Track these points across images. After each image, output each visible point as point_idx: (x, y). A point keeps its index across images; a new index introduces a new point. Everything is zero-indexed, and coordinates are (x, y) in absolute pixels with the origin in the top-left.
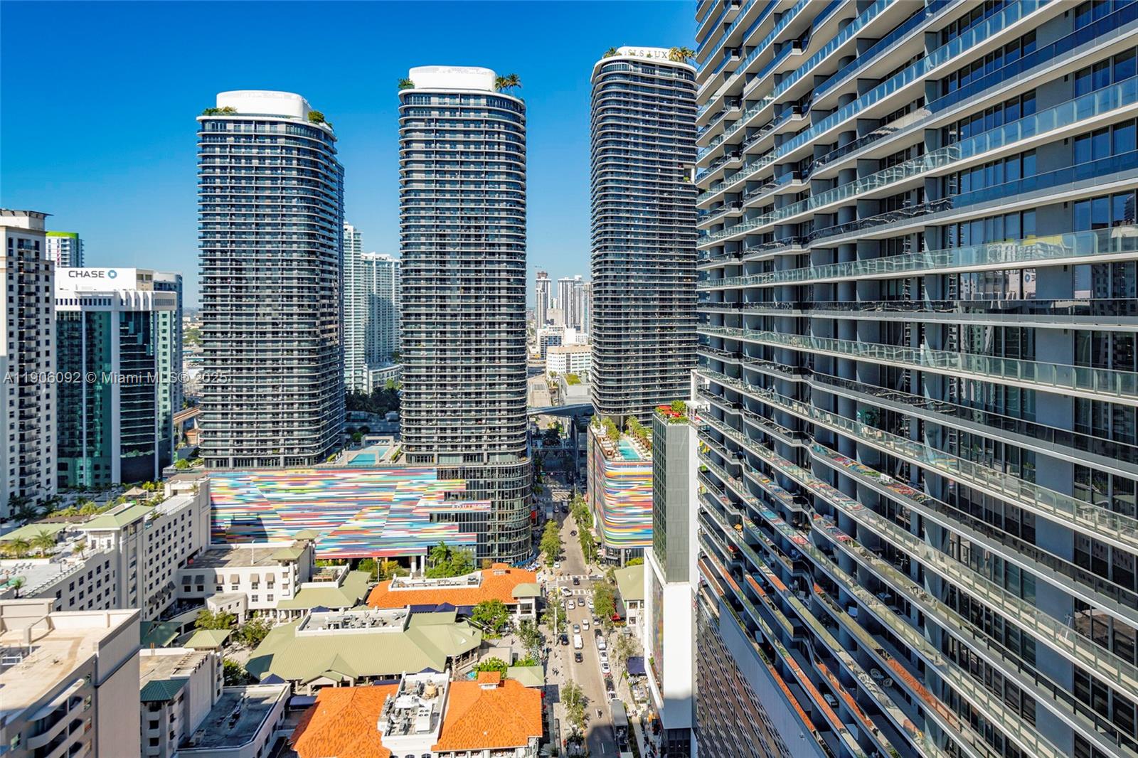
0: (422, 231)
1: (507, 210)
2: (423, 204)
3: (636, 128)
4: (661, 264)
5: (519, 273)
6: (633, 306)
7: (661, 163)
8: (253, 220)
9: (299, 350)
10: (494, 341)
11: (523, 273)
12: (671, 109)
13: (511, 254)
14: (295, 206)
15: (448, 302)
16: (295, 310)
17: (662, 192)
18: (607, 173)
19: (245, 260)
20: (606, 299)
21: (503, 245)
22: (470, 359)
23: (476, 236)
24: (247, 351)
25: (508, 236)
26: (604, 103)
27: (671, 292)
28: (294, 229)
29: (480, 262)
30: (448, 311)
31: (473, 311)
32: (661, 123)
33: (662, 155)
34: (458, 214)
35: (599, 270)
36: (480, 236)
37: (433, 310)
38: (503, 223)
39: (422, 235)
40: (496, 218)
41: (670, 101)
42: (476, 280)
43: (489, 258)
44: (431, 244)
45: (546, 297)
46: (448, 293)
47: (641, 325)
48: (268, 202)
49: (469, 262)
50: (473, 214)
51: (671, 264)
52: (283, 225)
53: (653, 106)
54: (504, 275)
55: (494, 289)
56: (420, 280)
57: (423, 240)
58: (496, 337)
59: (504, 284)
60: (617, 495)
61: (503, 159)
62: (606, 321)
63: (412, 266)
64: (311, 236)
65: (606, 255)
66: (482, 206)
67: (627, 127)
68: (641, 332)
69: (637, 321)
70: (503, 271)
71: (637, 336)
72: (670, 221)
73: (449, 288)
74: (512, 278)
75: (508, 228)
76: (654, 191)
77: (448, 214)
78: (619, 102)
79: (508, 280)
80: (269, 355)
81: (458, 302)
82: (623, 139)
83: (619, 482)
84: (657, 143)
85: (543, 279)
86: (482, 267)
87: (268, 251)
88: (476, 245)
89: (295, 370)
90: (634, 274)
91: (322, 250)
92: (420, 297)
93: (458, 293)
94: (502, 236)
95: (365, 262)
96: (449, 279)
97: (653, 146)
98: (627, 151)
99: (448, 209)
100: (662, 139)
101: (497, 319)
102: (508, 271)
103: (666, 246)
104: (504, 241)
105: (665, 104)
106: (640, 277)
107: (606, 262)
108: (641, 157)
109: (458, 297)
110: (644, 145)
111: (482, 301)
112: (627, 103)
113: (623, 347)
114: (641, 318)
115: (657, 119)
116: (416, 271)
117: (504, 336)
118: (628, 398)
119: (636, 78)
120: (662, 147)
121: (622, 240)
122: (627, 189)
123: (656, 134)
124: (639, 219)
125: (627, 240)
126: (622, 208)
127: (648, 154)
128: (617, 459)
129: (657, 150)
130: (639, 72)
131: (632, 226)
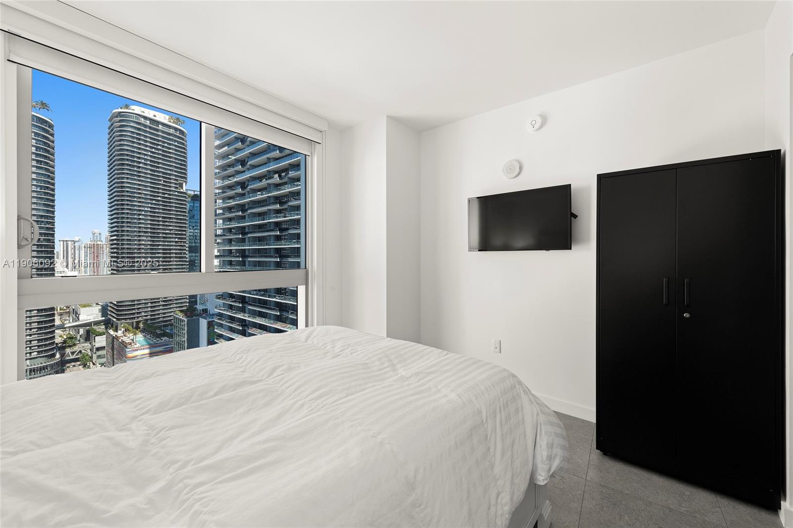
3: (145, 155)
4: (163, 233)
5: (48, 234)
7: (163, 177)
12: (169, 148)
13: (41, 222)
17: (164, 194)
18: (124, 177)
20: (122, 253)
26: (121, 135)
27: (170, 249)
32: (163, 155)
33: (163, 173)
51: (170, 234)
53: (158, 145)
65: (122, 226)
67: (139, 153)
72: (170, 210)
76: (158, 193)
78: (132, 137)
79: (39, 240)
84: (160, 165)
90: (144, 238)
97: (158, 167)
98: (139, 167)
100: (163, 164)
103: (167, 224)
105: (166, 145)
107: (122, 230)
108: (149, 172)
115: (160, 152)
118: (140, 310)
119: (145, 126)
120: (163, 168)
121: (135, 218)
122: (139, 189)
123: (160, 161)
124: (148, 207)
125: (140, 219)
126: (136, 199)
127: (154, 171)
128: (135, 346)
129: (160, 170)
130: (148, 123)
131: (143, 210)
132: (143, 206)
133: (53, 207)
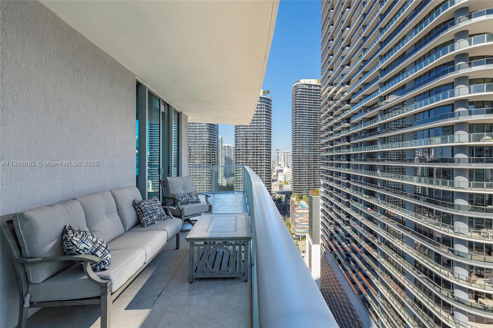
0: (241, 138)
1: (266, 131)
2: (241, 130)
3: (305, 105)
4: (314, 147)
5: (269, 150)
6: (304, 160)
7: (314, 115)
8: (194, 135)
9: (206, 172)
10: (262, 170)
11: (270, 150)
12: (317, 98)
13: (267, 144)
14: (205, 131)
15: (248, 159)
16: (205, 161)
17: (314, 124)
18: (296, 119)
19: (192, 147)
20: (296, 158)
21: (265, 141)
23: (256, 139)
24: (192, 173)
25: (266, 139)
26: (296, 97)
27: (317, 156)
28: (205, 138)
29: (258, 147)
30: (248, 161)
31: (255, 161)
32: (314, 103)
33: (313, 113)
34: (251, 133)
35: (294, 149)
36: (258, 139)
37: (244, 161)
38: (265, 135)
39: (241, 139)
40: (262, 134)
41: (317, 96)
42: (256, 152)
43: (260, 146)
44: (243, 142)
45: (278, 157)
46: (248, 156)
47: (307, 166)
48: (198, 130)
49: (254, 147)
50: (256, 133)
51: (317, 147)
52: (202, 136)
54: (265, 151)
55: (262, 155)
56: (240, 152)
57: (241, 140)
58: (262, 169)
59: (265, 153)
60: (299, 219)
61: (264, 116)
62: (296, 165)
63: (238, 148)
64: (210, 139)
65: (296, 144)
66: (258, 130)
67: (303, 104)
68: (307, 168)
69: (306, 165)
70: (264, 149)
71: (306, 169)
72: (317, 133)
73: (249, 155)
74: (267, 151)
75: (266, 136)
76: (311, 124)
77: (248, 133)
78: (300, 97)
80: (198, 174)
81: (251, 159)
82: (301, 108)
83: (300, 215)
84: (312, 109)
85: (277, 151)
86: (258, 148)
87: (198, 144)
88: (256, 142)
89: (205, 178)
90: (305, 150)
91: (213, 143)
92: (240, 157)
93: (251, 156)
94: (264, 139)
95: (224, 147)
96: (248, 152)
97: (311, 110)
98: (303, 112)
99: (248, 131)
101: (263, 164)
102: (266, 149)
103: (315, 141)
104: (265, 140)
105: (315, 97)
106: (307, 151)
107: (296, 146)
108: (307, 114)
109: (251, 157)
110: (308, 110)
111: (258, 159)
112: (303, 97)
113: (301, 173)
115: (312, 101)
116: (239, 149)
117: (264, 169)
118: (303, 189)
119: (306, 89)
120: (314, 110)
121: (301, 140)
122: (303, 124)
123: (312, 106)
124: (307, 133)
125: (303, 140)
126: (301, 130)
127: (310, 113)
128: (299, 207)
129: (312, 111)
130: (307, 87)
131: (304, 135)
132: (304, 133)
133: (270, 137)
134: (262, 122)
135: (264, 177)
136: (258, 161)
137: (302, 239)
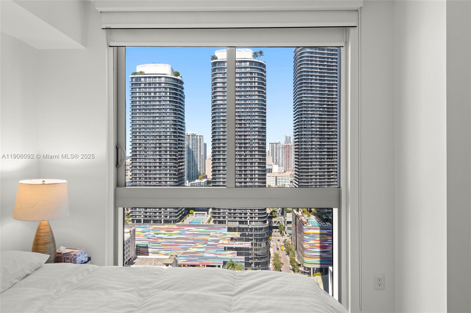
0: (221, 122)
1: (258, 112)
2: (221, 110)
3: (316, 72)
5: (263, 140)
6: (314, 155)
7: (328, 88)
8: (151, 119)
9: (170, 174)
10: (252, 170)
11: (265, 140)
12: (333, 62)
13: (260, 131)
14: (168, 112)
16: (168, 157)
17: (328, 101)
18: (302, 93)
19: (148, 136)
22: (241, 178)
23: (244, 124)
24: (149, 174)
25: (259, 124)
26: (301, 61)
28: (168, 122)
29: (246, 135)
31: (243, 157)
32: (328, 69)
33: (328, 84)
36: (246, 124)
38: (257, 118)
39: (221, 124)
40: (254, 116)
41: (332, 58)
42: (245, 143)
43: (250, 133)
47: (318, 163)
48: (157, 111)
49: (241, 135)
50: (243, 114)
52: (164, 120)
53: (324, 61)
54: (256, 141)
55: (252, 147)
56: (220, 143)
57: (221, 126)
58: (253, 168)
59: (257, 145)
60: (309, 242)
61: (256, 89)
63: (217, 137)
64: (175, 125)
65: (301, 131)
66: (247, 110)
67: (312, 72)
68: (319, 167)
71: (316, 169)
75: (259, 120)
76: (324, 101)
78: (308, 60)
79: (259, 143)
80: (158, 176)
82: (310, 77)
83: (310, 236)
84: (326, 78)
87: (158, 132)
88: (244, 128)
89: (168, 182)
90: (315, 140)
91: (179, 131)
92: (220, 151)
93: (237, 149)
94: (256, 123)
97: (324, 80)
98: (312, 83)
100: (328, 77)
101: (254, 160)
102: (258, 139)
103: (330, 126)
104: (257, 126)
105: (330, 60)
107: (301, 134)
108: (318, 85)
109: (237, 151)
110: (320, 80)
112: (312, 61)
113: (310, 174)
114: (318, 160)
115: (326, 67)
116: (218, 139)
117: (257, 168)
120: (328, 80)
121: (309, 124)
122: (312, 100)
123: (326, 75)
124: (317, 114)
125: (312, 124)
126: (309, 109)
127: (322, 84)
128: (309, 226)
129: (326, 82)
131: (314, 117)
132: (314, 114)
133: (265, 121)
134: (253, 98)
135: (257, 180)
136: (247, 157)
137: (313, 273)
